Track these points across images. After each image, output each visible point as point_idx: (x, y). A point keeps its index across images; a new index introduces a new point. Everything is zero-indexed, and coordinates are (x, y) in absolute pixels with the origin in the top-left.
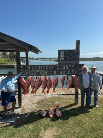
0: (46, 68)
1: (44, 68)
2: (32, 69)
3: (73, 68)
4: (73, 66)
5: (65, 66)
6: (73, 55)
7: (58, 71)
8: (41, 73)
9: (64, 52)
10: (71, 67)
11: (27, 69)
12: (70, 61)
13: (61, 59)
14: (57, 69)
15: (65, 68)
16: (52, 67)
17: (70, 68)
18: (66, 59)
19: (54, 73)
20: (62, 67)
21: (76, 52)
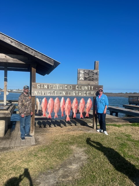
0: (64, 88)
1: (62, 88)
2: (50, 88)
3: (92, 89)
4: (92, 87)
5: (85, 87)
6: (93, 75)
7: (77, 92)
8: (59, 93)
9: (84, 71)
10: (91, 88)
11: (44, 87)
12: (89, 81)
13: (80, 79)
14: (76, 89)
15: (85, 89)
16: (71, 87)
17: (89, 89)
18: (85, 79)
19: (73, 93)
20: (82, 88)
21: (96, 72)
